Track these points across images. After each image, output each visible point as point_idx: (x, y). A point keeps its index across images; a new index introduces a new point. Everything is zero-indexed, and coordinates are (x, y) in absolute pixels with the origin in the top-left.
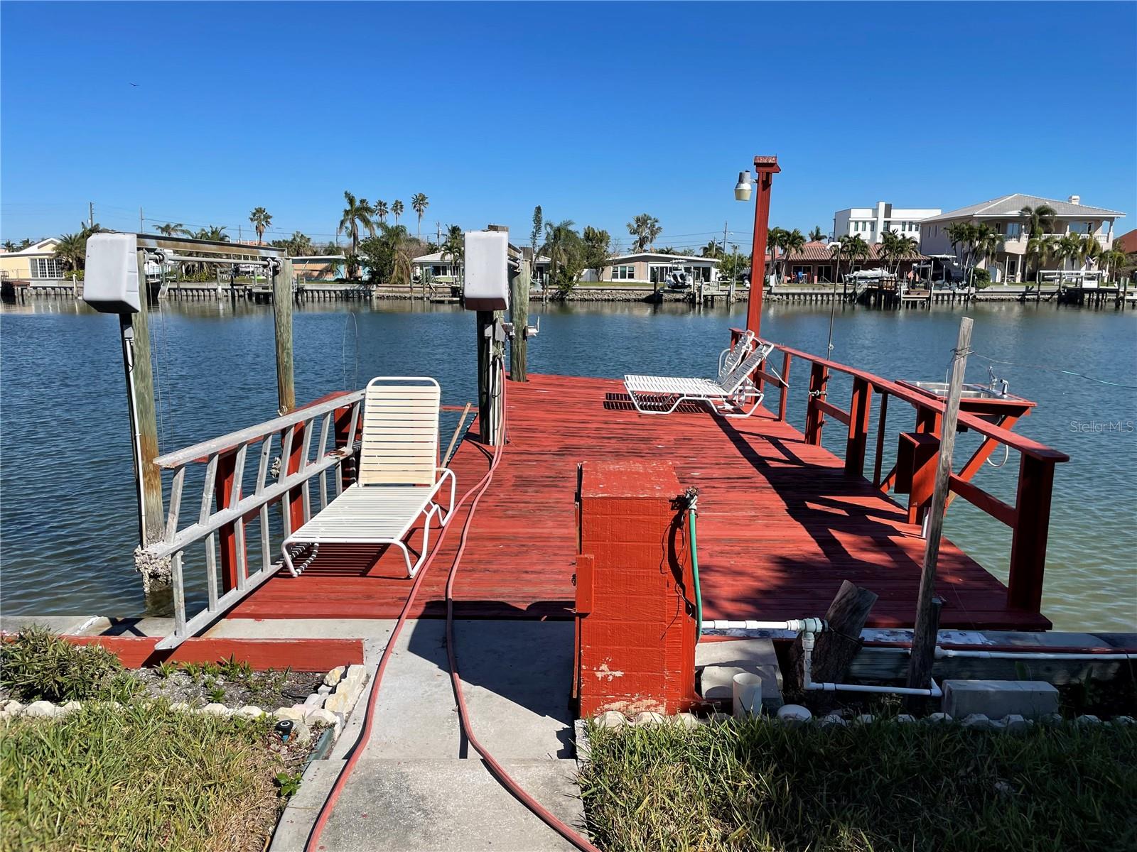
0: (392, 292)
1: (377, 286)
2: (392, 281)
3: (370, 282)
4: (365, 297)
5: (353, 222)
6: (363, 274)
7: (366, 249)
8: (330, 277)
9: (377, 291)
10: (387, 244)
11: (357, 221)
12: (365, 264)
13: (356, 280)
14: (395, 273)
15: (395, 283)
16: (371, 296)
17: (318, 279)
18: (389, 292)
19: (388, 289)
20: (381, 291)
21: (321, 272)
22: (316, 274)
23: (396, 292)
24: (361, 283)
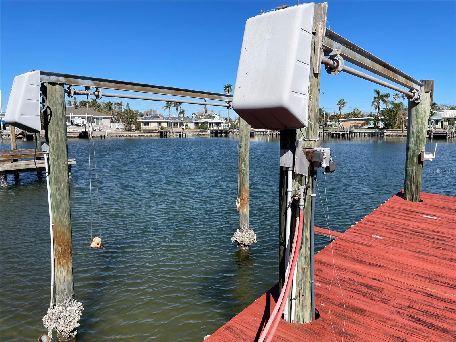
0: (394, 133)
1: (387, 130)
2: (395, 128)
3: (384, 128)
4: (381, 135)
5: (378, 102)
6: (381, 125)
7: (383, 114)
8: (366, 127)
9: (386, 132)
10: (394, 111)
11: (381, 102)
12: (382, 120)
13: (378, 128)
14: (396, 124)
15: (396, 129)
16: (383, 135)
17: (361, 128)
18: (393, 133)
19: (392, 131)
20: (389, 133)
21: (362, 125)
22: (360, 125)
23: (396, 133)
24: (379, 129)
